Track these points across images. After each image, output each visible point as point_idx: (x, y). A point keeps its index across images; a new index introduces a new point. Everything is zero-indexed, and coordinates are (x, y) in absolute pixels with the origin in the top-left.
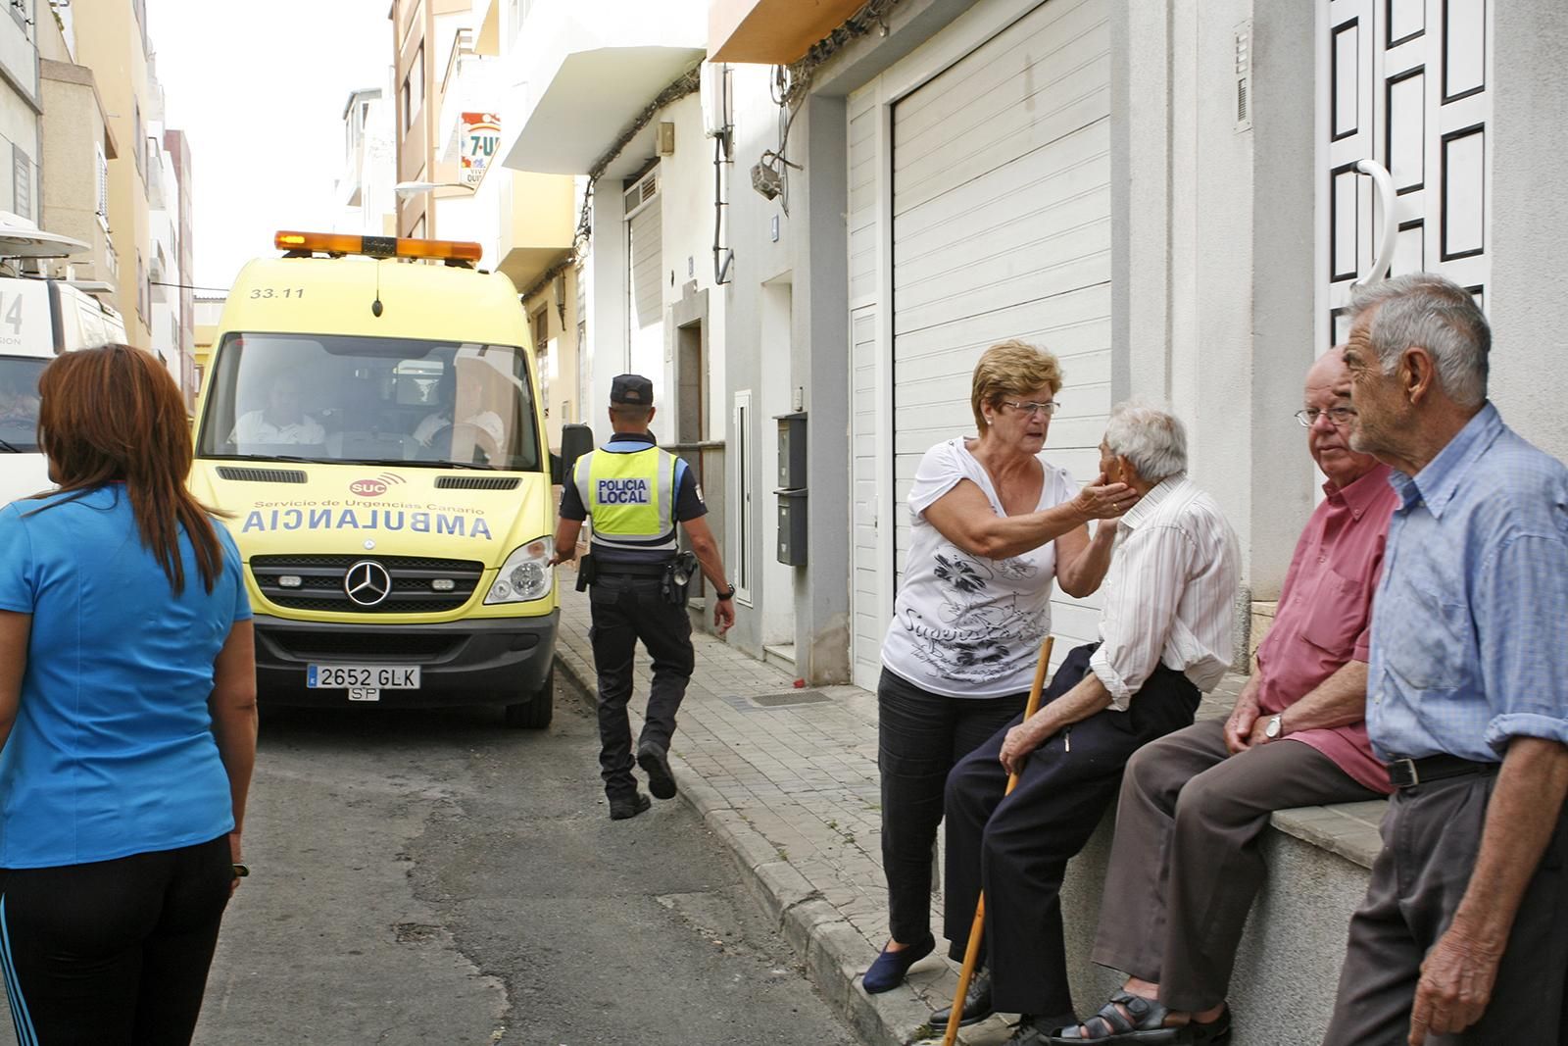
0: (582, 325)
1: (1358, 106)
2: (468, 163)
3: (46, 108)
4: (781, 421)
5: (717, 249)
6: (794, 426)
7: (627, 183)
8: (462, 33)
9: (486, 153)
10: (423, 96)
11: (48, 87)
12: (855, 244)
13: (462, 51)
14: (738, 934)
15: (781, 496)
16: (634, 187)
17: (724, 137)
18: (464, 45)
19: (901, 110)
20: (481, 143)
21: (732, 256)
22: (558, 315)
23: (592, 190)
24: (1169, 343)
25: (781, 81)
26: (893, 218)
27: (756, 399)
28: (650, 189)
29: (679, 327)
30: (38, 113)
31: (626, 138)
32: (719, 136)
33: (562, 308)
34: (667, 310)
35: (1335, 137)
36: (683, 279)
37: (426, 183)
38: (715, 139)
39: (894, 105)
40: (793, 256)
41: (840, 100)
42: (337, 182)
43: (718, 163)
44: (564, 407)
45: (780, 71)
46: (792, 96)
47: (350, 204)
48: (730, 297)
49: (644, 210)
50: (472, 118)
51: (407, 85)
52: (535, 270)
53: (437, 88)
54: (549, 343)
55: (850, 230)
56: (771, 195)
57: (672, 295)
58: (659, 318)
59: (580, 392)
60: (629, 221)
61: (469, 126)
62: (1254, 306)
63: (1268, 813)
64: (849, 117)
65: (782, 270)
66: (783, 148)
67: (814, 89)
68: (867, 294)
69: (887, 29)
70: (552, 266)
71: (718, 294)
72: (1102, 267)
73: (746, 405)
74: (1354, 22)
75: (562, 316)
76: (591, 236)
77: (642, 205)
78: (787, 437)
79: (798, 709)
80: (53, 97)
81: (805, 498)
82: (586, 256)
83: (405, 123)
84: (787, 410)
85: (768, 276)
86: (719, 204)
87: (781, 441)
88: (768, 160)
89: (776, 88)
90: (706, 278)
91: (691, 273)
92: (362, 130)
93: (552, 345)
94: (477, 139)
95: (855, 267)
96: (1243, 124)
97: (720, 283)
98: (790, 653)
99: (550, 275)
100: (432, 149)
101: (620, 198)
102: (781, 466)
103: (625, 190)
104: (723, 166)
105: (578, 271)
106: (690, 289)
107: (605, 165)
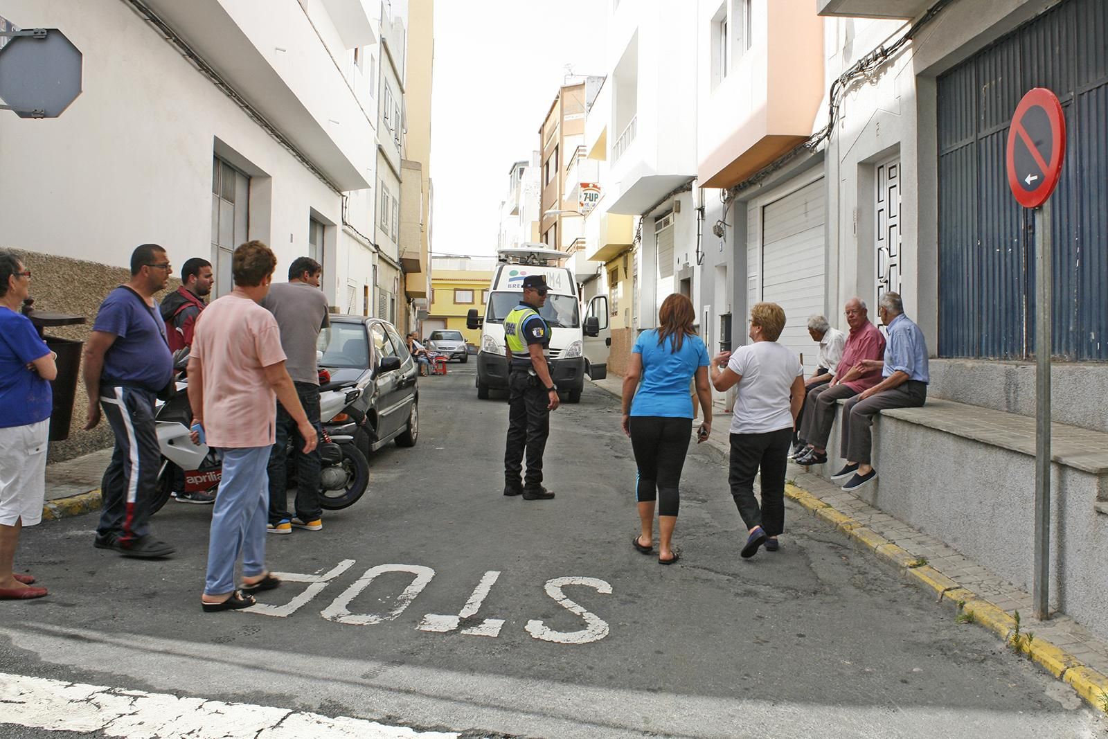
0: (635, 277)
1: (884, 234)
2: (582, 205)
3: (403, 179)
4: (722, 316)
5: (698, 252)
6: (727, 319)
7: (657, 219)
8: (580, 148)
9: (590, 200)
10: (557, 170)
11: (404, 171)
12: (750, 254)
13: (579, 155)
14: (711, 461)
15: (721, 343)
16: (660, 221)
17: (701, 210)
18: (580, 153)
19: (766, 209)
20: (588, 196)
21: (703, 255)
22: (624, 272)
23: (642, 222)
24: (838, 294)
25: (724, 194)
26: (763, 246)
27: (712, 309)
28: (667, 223)
29: (681, 281)
30: (400, 182)
31: (659, 203)
32: (699, 210)
33: (626, 269)
34: (676, 273)
35: (879, 240)
36: (683, 261)
37: (558, 210)
38: (697, 211)
39: (764, 207)
40: (728, 257)
41: (745, 203)
42: (503, 203)
43: (698, 220)
44: (626, 312)
45: (724, 191)
46: (727, 201)
47: (511, 214)
48: (702, 270)
49: (664, 230)
50: (585, 185)
51: (547, 164)
52: (612, 253)
53: (564, 169)
54: (618, 284)
55: (748, 249)
56: (720, 236)
57: (678, 267)
58: (673, 274)
59: (634, 305)
60: (657, 234)
61: (583, 189)
62: (857, 285)
63: (836, 399)
64: (748, 209)
65: (723, 262)
66: (724, 220)
67: (736, 199)
68: (754, 273)
69: (761, 185)
70: (622, 251)
71: (697, 269)
72: (822, 270)
73: (708, 311)
74: (882, 210)
75: (626, 272)
76: (641, 241)
77: (663, 229)
78: (724, 322)
79: (727, 418)
80: (405, 175)
81: (730, 344)
82: (639, 249)
83: (546, 181)
84: (724, 313)
85: (718, 263)
86: (699, 235)
87: (722, 324)
88: (719, 224)
89: (722, 197)
90: (693, 262)
91: (687, 260)
92: (519, 180)
93: (620, 284)
94: (586, 194)
95: (750, 262)
96: (855, 235)
97: (699, 265)
98: (724, 402)
99: (620, 255)
100: (561, 195)
101: (654, 225)
102: (722, 333)
103: (656, 222)
104: (700, 221)
105: (634, 254)
106: (686, 266)
107: (649, 212)
